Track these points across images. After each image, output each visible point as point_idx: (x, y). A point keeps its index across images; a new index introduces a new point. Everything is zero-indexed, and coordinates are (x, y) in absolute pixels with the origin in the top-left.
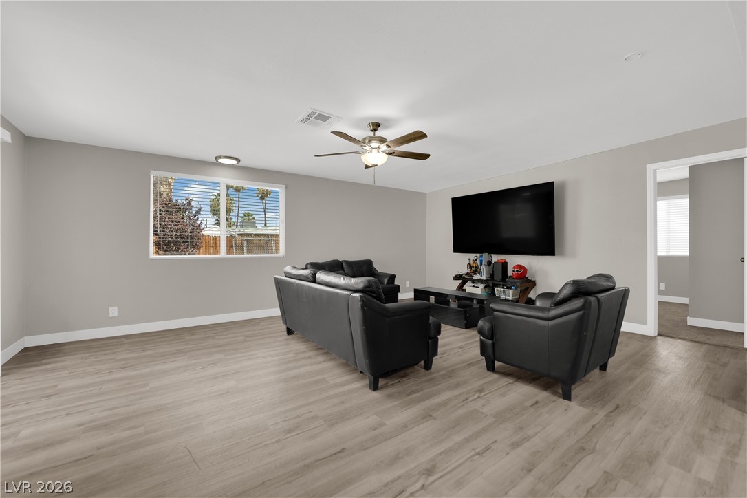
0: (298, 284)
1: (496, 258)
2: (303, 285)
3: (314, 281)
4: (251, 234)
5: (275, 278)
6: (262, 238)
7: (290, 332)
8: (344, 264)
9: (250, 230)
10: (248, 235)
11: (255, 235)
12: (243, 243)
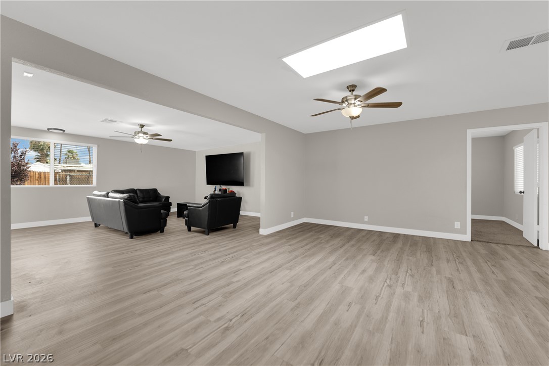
0: (99, 199)
1: (224, 187)
2: (101, 199)
3: (108, 197)
4: (74, 171)
5: (88, 198)
6: (84, 173)
7: (96, 225)
8: (138, 191)
9: (73, 167)
10: (71, 171)
11: (78, 171)
12: (66, 178)
